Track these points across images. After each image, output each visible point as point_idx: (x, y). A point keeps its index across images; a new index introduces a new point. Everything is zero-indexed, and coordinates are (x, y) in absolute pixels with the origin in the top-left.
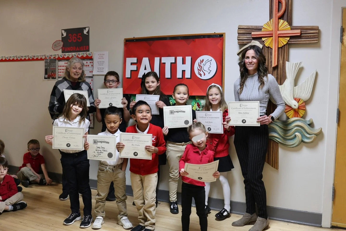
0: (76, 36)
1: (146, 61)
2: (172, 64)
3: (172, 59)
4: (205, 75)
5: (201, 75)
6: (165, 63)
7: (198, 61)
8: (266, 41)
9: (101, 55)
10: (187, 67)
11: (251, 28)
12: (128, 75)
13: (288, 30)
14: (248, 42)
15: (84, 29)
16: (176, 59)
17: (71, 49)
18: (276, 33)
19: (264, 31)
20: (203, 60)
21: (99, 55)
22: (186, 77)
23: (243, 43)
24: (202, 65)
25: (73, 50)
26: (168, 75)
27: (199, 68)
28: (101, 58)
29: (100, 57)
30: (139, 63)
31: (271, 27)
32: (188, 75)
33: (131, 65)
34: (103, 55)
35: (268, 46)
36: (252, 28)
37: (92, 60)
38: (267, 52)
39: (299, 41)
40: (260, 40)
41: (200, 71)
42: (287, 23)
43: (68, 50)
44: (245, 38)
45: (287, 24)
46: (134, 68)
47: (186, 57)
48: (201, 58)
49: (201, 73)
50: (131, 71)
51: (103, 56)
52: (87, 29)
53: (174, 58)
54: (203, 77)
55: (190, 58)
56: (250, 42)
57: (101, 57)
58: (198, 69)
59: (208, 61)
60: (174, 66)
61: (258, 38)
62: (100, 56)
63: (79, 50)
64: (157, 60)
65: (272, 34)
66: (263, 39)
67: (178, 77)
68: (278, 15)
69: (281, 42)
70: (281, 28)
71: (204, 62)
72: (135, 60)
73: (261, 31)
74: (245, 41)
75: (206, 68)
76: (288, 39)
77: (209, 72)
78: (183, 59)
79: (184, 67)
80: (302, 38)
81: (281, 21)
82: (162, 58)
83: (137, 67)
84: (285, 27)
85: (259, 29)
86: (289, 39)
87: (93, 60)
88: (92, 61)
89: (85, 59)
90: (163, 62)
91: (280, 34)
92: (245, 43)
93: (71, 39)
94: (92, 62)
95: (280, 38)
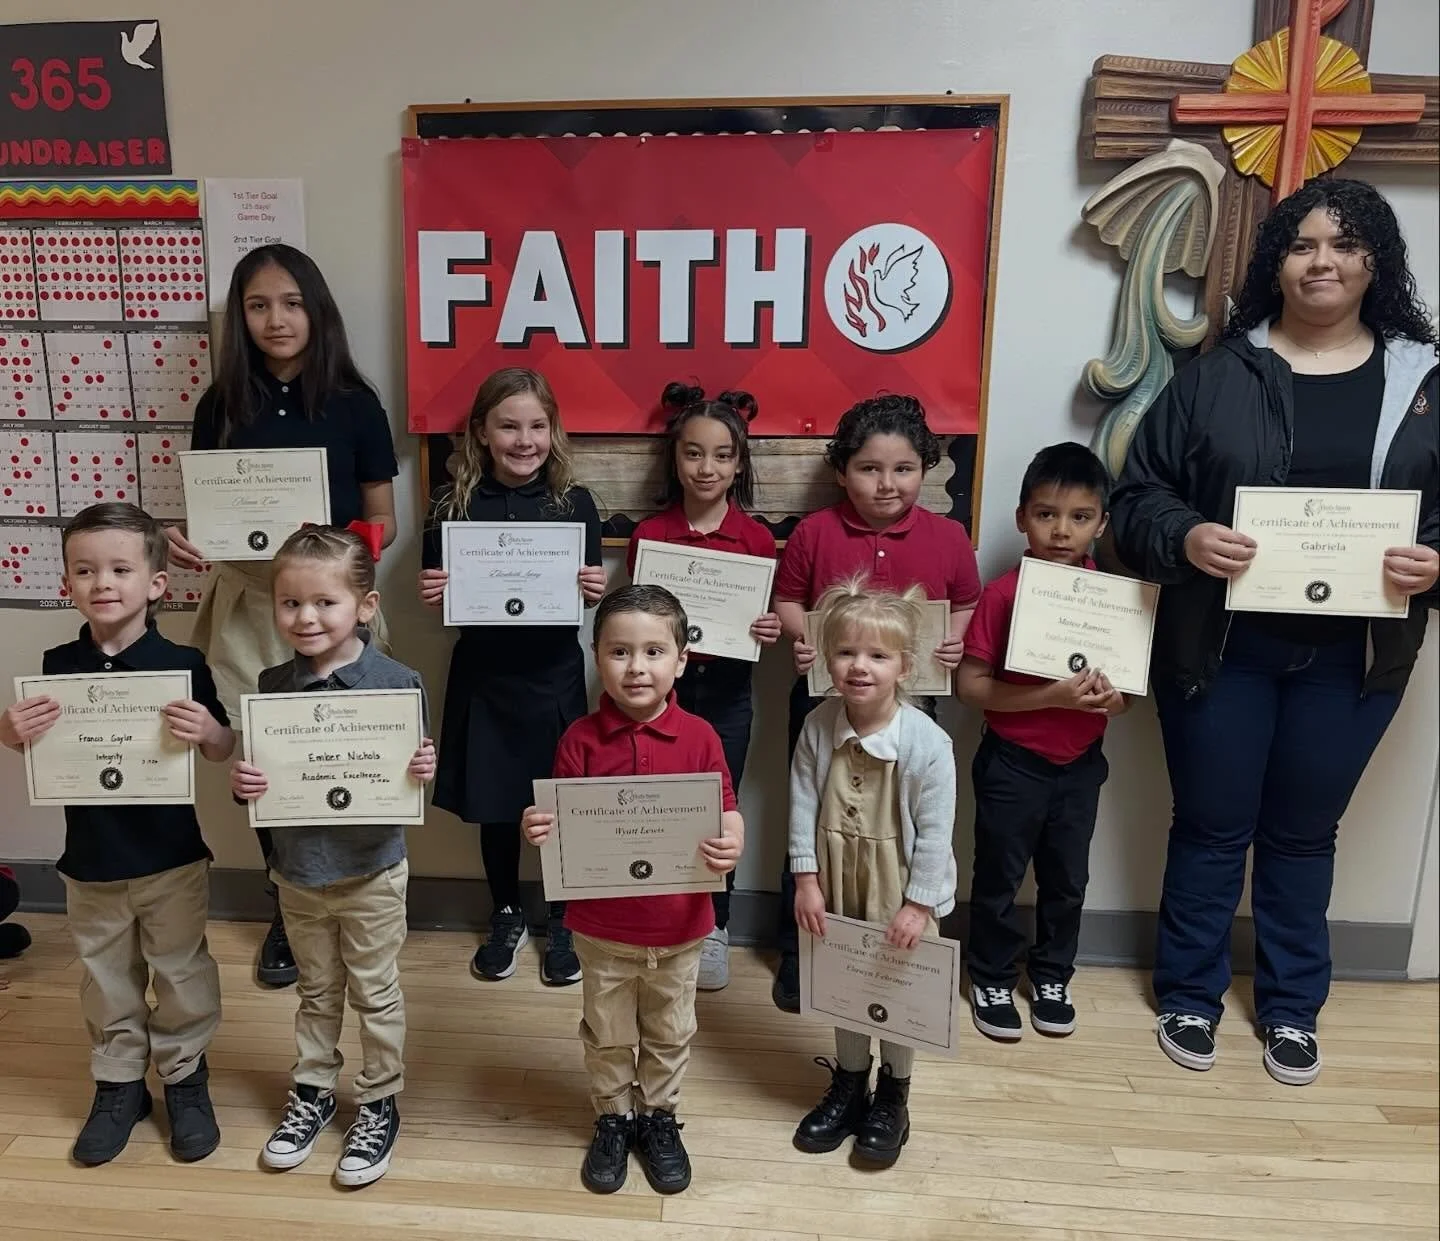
0: (67, 70)
1: (540, 250)
2: (698, 269)
3: (699, 243)
4: (882, 325)
5: (861, 327)
6: (657, 264)
7: (848, 252)
8: (1241, 143)
9: (253, 197)
10: (785, 286)
11: (1165, 72)
12: (434, 327)
13: (1360, 94)
14: (1145, 150)
15: (124, 34)
16: (719, 245)
17: (37, 152)
18: (1303, 107)
19: (1238, 93)
20: (875, 251)
21: (240, 197)
22: (778, 338)
23: (1119, 154)
24: (868, 276)
25: (52, 160)
26: (674, 326)
27: (853, 294)
28: (256, 217)
29: (247, 213)
30: (499, 262)
31: (1277, 71)
32: (788, 327)
33: (451, 271)
34: (266, 196)
35: (1250, 173)
36: (1171, 73)
37: (197, 223)
38: (1239, 201)
39: (1400, 151)
40: (1212, 138)
41: (859, 305)
42: (1354, 54)
43: (16, 162)
44: (1133, 124)
45: (1358, 60)
46: (473, 287)
47: (778, 231)
48: (864, 238)
49: (865, 314)
50: (453, 304)
51: (267, 207)
52: (144, 36)
53: (708, 235)
54: (875, 340)
55: (800, 234)
56: (1163, 149)
57: (258, 213)
58: (849, 299)
59: (900, 254)
60: (707, 279)
61: (1204, 131)
62: (248, 206)
63: (99, 163)
64: (608, 245)
65: (1286, 111)
66: (1231, 135)
67: (729, 338)
68: (1321, 10)
69: (1318, 153)
70: (1328, 80)
71: (880, 262)
72: (472, 244)
73: (1223, 91)
74: (1130, 139)
75: (889, 290)
76: (1355, 138)
77: (907, 309)
78: (759, 240)
79: (764, 286)
80: (1415, 137)
81: (1332, 46)
82: (640, 234)
83: (488, 284)
84: (1347, 75)
85: (1211, 80)
86: (1360, 141)
87: (200, 228)
88: (197, 233)
89: (149, 220)
90: (643, 254)
91: (1325, 112)
92: (1129, 153)
93: (34, 90)
94: (196, 241)
95: (1321, 134)
